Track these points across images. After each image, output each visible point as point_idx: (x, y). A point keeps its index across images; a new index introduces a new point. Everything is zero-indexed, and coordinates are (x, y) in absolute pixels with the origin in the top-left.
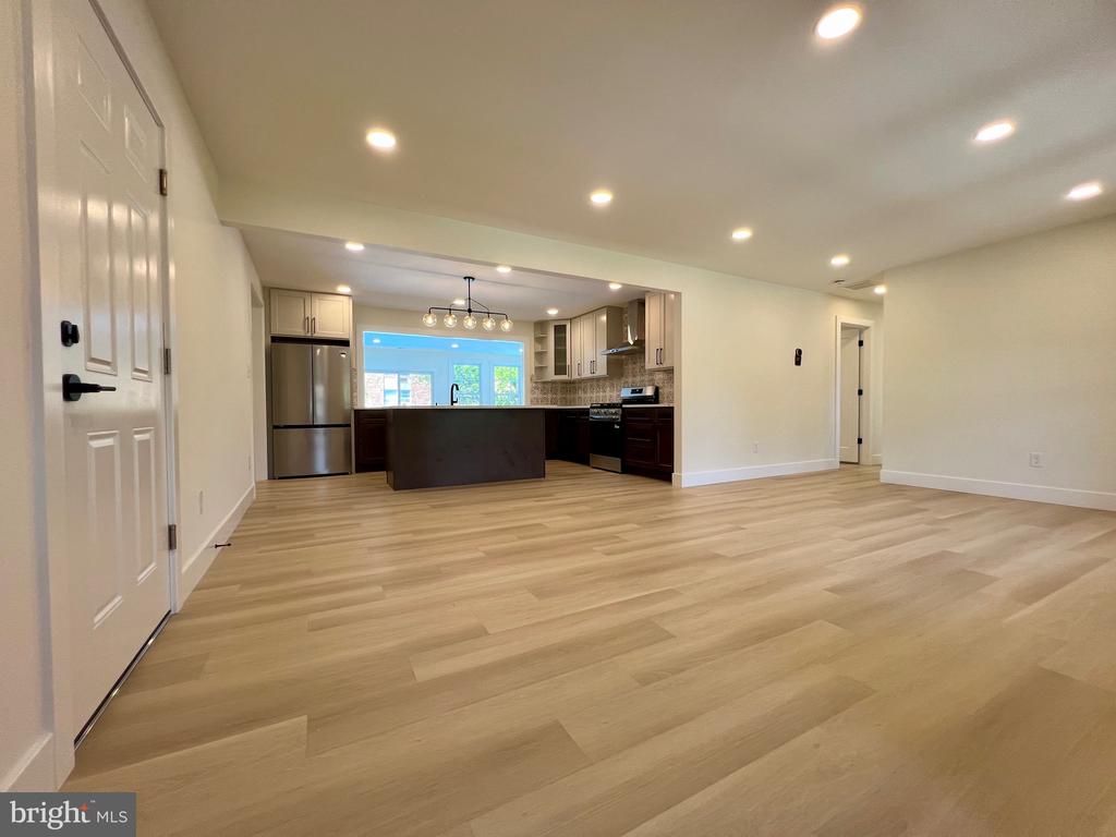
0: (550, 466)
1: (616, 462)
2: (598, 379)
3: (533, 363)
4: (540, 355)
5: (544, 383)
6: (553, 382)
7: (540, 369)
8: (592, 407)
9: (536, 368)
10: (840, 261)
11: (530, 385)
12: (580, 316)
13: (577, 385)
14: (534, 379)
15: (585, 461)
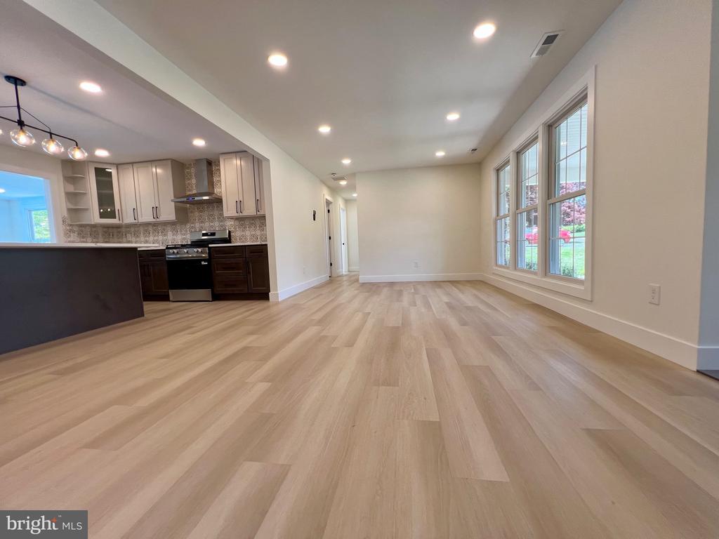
0: (148, 307)
1: (205, 293)
2: (165, 224)
3: (64, 205)
4: (73, 197)
5: (81, 226)
6: (94, 226)
7: (75, 212)
8: (167, 248)
9: (69, 210)
10: (346, 162)
11: (62, 228)
12: (132, 163)
13: (123, 230)
14: (68, 221)
15: (166, 298)
